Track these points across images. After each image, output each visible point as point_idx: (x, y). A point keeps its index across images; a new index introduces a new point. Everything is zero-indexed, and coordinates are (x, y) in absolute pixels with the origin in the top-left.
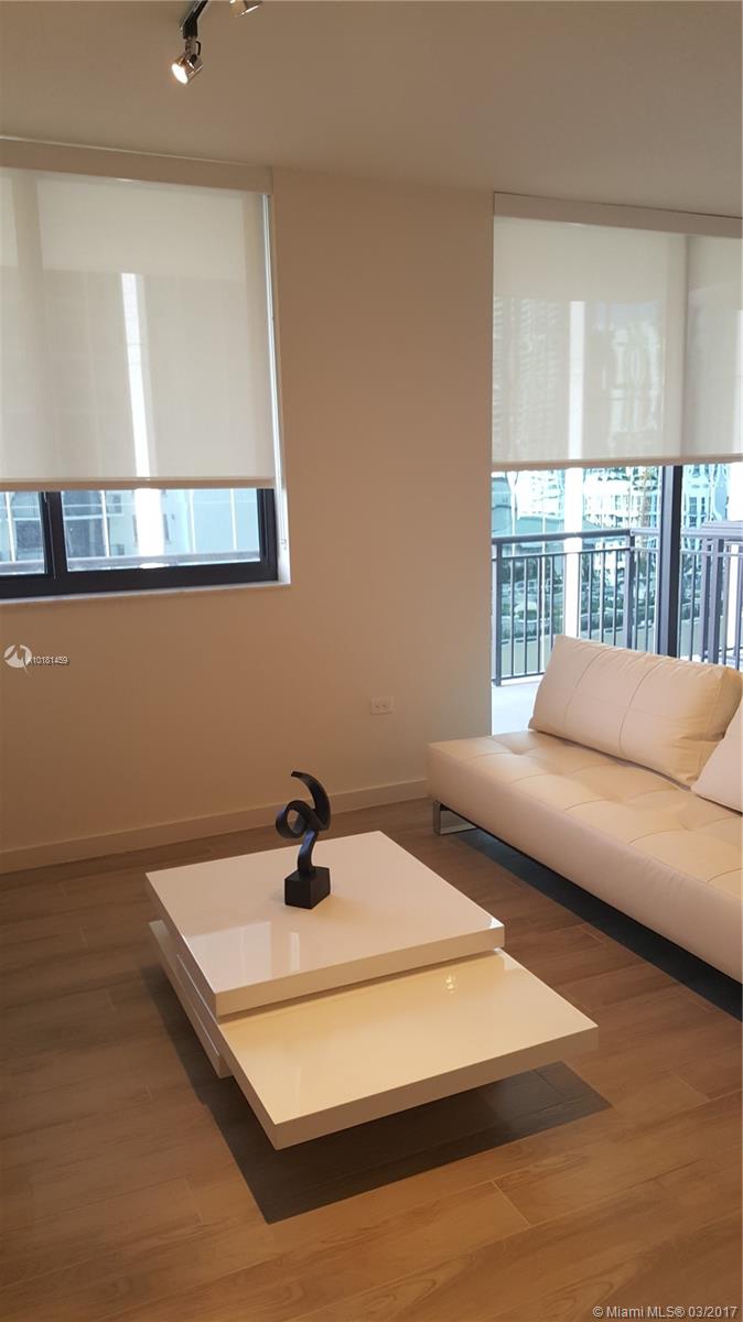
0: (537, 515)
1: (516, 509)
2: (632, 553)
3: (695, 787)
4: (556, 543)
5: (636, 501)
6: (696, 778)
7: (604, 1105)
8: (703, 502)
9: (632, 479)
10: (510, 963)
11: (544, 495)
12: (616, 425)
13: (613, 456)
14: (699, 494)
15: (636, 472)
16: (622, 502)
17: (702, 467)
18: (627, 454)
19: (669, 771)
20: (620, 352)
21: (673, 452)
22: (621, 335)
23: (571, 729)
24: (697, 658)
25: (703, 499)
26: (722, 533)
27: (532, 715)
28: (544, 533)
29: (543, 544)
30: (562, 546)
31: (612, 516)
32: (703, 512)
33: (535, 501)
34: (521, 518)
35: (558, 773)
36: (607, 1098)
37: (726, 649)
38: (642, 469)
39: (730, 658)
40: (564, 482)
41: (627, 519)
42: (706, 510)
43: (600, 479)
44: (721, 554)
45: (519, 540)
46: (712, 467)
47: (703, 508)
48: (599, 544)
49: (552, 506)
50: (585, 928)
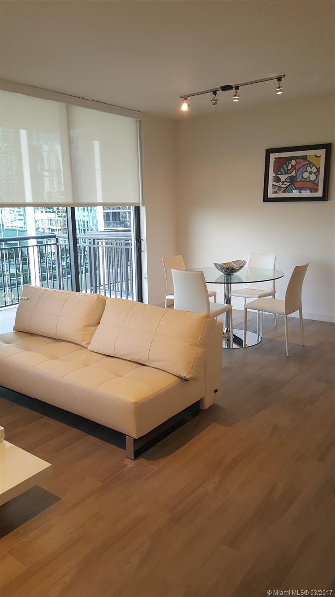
0: (14, 228)
1: (3, 225)
2: (58, 246)
3: (90, 347)
4: (25, 241)
5: (59, 222)
6: (90, 343)
7: (57, 499)
8: (88, 223)
9: (56, 212)
10: (8, 444)
11: (16, 218)
12: (47, 188)
13: (47, 202)
14: (86, 219)
15: (58, 209)
16: (53, 223)
17: (86, 208)
18: (53, 202)
19: (78, 342)
20: (45, 154)
21: (70, 201)
22: (45, 148)
23: (34, 328)
24: (89, 291)
25: (87, 222)
26: (94, 237)
27: (15, 324)
28: (18, 237)
29: (18, 242)
30: (27, 242)
31: (49, 229)
32: (88, 228)
33: (12, 221)
34: (6, 230)
35: (29, 350)
36: (57, 495)
37: (100, 286)
38: (60, 208)
39: (102, 289)
40: (25, 213)
41: (56, 230)
42: (89, 226)
43: (42, 212)
44: (94, 246)
45: (5, 240)
46: (89, 208)
47: (88, 225)
48: (45, 241)
49: (21, 224)
50: (45, 419)
